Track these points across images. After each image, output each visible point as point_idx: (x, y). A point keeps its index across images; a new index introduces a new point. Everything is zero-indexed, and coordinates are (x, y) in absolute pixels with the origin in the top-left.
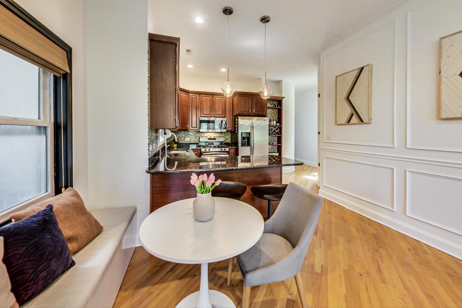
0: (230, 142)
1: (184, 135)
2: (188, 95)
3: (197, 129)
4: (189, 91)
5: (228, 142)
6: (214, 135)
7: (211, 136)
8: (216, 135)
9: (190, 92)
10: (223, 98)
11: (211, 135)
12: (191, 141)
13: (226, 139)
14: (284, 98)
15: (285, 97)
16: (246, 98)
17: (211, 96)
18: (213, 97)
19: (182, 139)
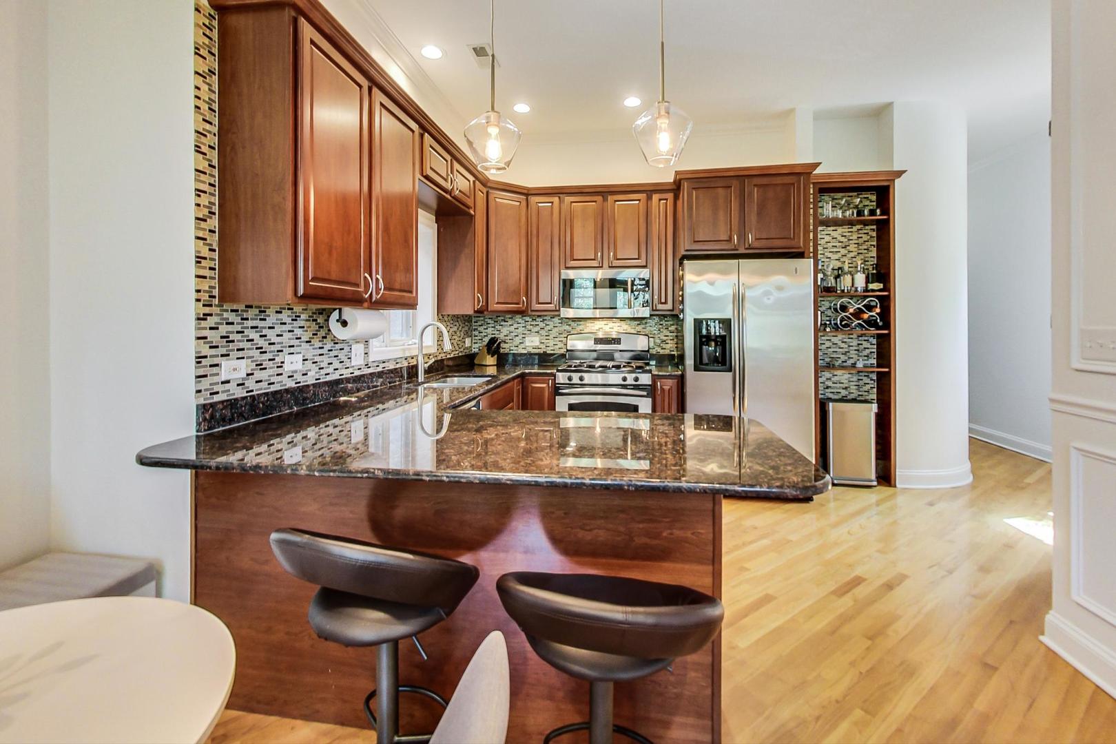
0: (675, 353)
1: (521, 330)
2: (524, 203)
3: (551, 307)
4: (529, 189)
5: (667, 352)
6: (616, 329)
7: (606, 333)
8: (625, 327)
9: (530, 192)
10: (639, 200)
11: (607, 328)
12: (543, 346)
13: (658, 341)
14: (900, 174)
15: (905, 171)
16: (721, 191)
17: (599, 198)
18: (605, 200)
19: (517, 340)
